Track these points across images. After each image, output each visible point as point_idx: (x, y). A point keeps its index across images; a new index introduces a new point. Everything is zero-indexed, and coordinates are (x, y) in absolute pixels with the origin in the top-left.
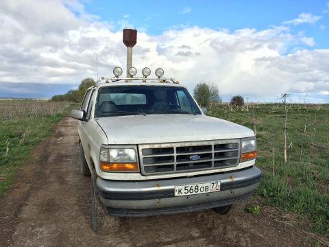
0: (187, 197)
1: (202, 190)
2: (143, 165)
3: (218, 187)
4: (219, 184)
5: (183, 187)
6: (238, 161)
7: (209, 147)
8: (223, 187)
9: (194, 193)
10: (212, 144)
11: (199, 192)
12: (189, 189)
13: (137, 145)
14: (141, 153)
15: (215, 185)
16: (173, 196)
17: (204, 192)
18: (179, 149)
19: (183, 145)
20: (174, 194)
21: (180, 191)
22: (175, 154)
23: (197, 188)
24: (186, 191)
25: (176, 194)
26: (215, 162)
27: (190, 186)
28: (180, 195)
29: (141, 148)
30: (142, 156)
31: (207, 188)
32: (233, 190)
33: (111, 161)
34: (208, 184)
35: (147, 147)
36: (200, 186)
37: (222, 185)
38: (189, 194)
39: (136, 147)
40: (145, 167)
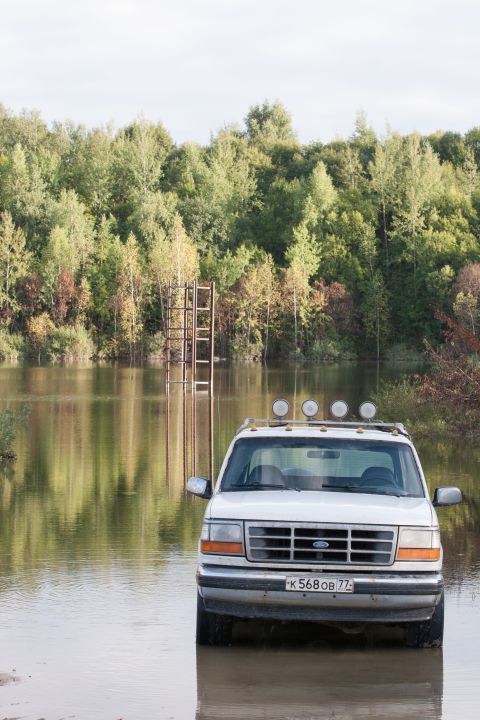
0: (305, 594)
1: (325, 586)
2: (249, 548)
3: (348, 587)
4: (351, 582)
5: (298, 579)
6: (392, 558)
7: (344, 533)
8: (359, 589)
9: (312, 589)
10: (349, 528)
11: (320, 590)
12: (305, 582)
13: (244, 520)
14: (247, 532)
15: (345, 583)
16: (284, 590)
17: (327, 590)
18: (299, 532)
19: (305, 526)
20: (285, 587)
21: (292, 584)
22: (293, 537)
23: (316, 583)
24: (302, 586)
25: (288, 587)
26: (352, 554)
27: (307, 580)
28: (293, 589)
29: (248, 525)
30: (248, 536)
31: (332, 585)
32: (375, 596)
33: (212, 539)
34: (334, 581)
35: (256, 524)
36: (321, 581)
37: (357, 585)
38: (305, 589)
39: (242, 523)
40: (252, 550)
